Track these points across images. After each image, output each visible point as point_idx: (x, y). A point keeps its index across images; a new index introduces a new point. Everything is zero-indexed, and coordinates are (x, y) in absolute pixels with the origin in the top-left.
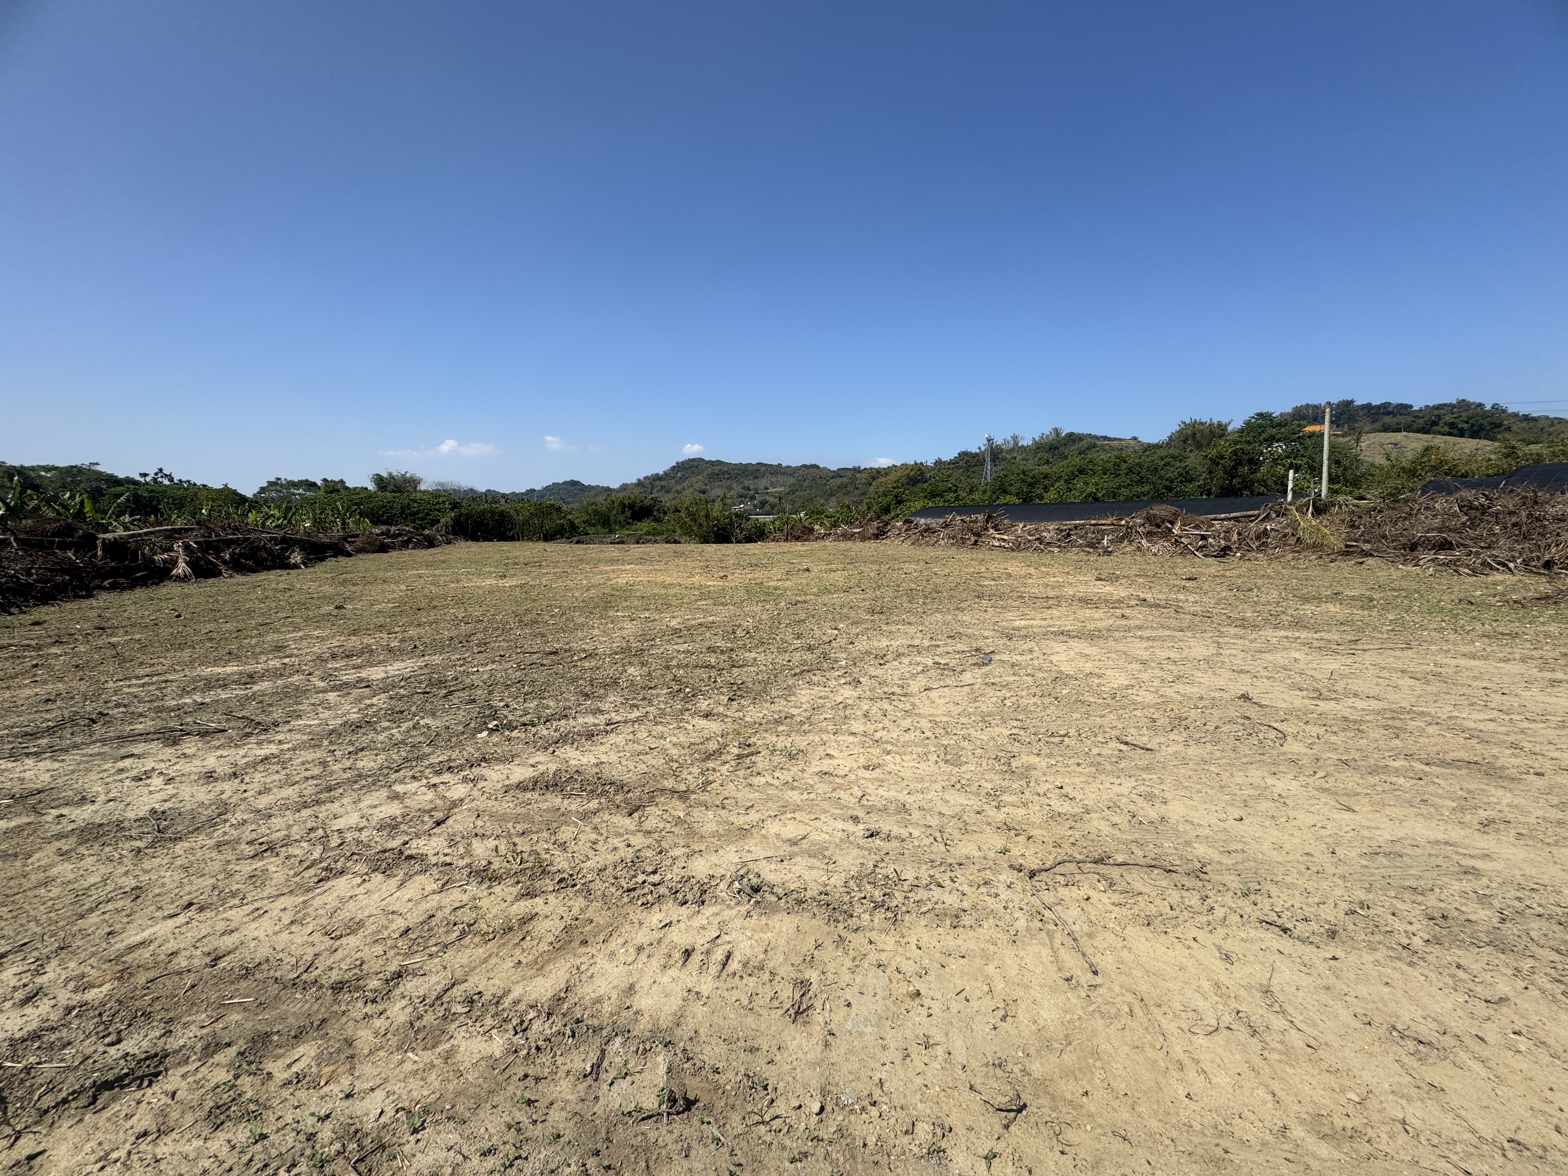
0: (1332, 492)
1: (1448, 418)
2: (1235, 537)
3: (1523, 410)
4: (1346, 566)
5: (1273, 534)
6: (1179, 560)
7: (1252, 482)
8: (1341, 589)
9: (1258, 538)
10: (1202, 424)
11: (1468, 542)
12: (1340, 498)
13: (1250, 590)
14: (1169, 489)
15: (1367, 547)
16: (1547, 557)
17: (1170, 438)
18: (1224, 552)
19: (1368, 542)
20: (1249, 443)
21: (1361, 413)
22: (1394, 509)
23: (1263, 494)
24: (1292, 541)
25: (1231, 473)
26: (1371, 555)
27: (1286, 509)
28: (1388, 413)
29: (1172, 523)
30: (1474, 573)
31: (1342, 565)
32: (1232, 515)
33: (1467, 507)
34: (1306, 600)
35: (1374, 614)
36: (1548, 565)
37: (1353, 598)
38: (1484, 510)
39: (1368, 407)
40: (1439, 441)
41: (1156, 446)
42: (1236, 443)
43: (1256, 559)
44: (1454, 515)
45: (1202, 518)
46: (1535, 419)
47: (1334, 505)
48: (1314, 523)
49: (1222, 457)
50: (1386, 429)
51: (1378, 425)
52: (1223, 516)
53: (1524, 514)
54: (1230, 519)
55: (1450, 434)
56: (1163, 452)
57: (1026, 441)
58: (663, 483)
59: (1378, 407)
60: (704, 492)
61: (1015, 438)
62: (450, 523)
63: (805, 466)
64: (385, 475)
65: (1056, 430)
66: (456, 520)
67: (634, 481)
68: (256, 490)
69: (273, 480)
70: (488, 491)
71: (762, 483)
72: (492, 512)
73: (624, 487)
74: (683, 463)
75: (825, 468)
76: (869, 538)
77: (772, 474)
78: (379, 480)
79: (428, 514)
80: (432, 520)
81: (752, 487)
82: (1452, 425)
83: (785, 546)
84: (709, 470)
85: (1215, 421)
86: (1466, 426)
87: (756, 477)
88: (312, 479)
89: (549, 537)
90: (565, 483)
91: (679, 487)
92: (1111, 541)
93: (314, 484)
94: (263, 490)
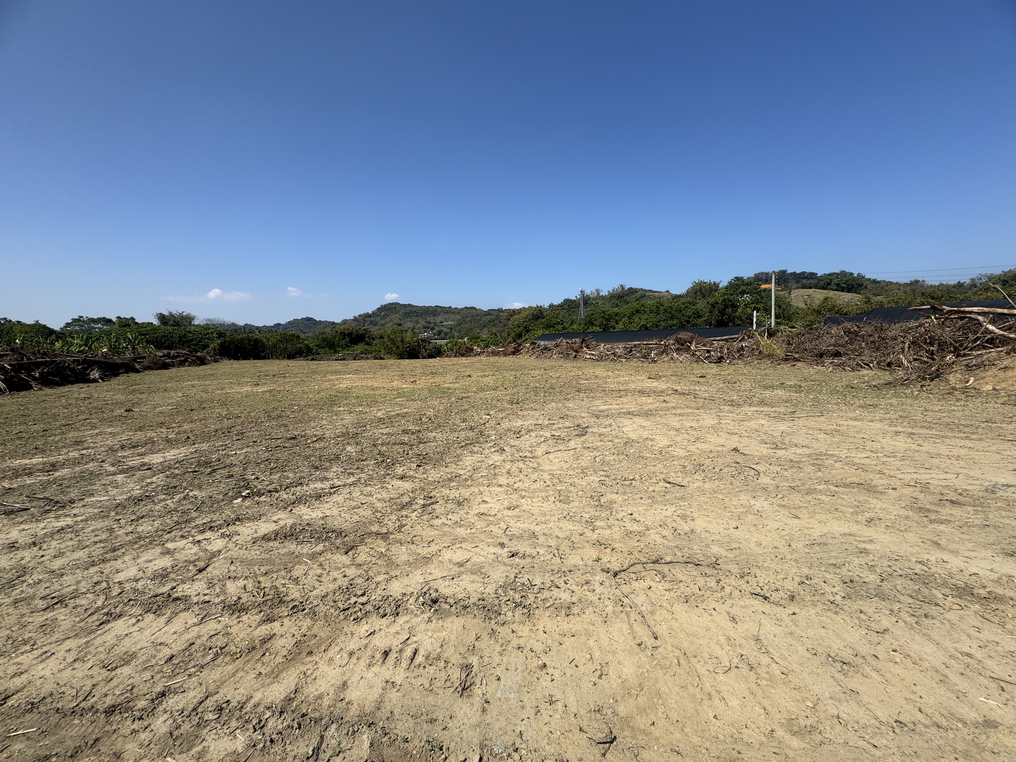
0: (778, 324)
1: (836, 281)
2: (726, 351)
3: (873, 277)
4: (786, 367)
5: (746, 349)
6: (695, 365)
7: (734, 318)
8: (784, 381)
9: (738, 351)
10: (705, 283)
11: (850, 352)
12: (782, 327)
13: (735, 383)
14: (688, 322)
15: (797, 356)
16: (889, 360)
17: (688, 291)
18: (720, 360)
19: (798, 353)
20: (731, 294)
21: (790, 277)
22: (810, 333)
23: (740, 325)
24: (757, 353)
25: (722, 312)
26: (799, 360)
27: (753, 334)
28: (805, 278)
29: (690, 343)
30: (853, 370)
31: (784, 366)
32: (724, 338)
33: (848, 332)
34: (766, 388)
35: (803, 395)
36: (889, 365)
37: (791, 386)
38: (856, 334)
39: (794, 274)
40: (831, 294)
41: (680, 296)
42: (724, 295)
43: (738, 364)
44: (842, 337)
45: (707, 339)
46: (879, 282)
47: (778, 332)
48: (768, 342)
49: (717, 303)
50: (804, 287)
51: (800, 285)
52: (718, 338)
53: (876, 336)
54: (723, 340)
55: (837, 290)
56: (683, 300)
57: (604, 293)
58: (372, 319)
59: (800, 274)
60: (400, 325)
61: (597, 291)
62: (217, 347)
63: (467, 308)
64: (166, 313)
65: (622, 286)
66: (222, 345)
67: (352, 318)
68: (62, 325)
69: (77, 317)
70: (246, 325)
71: (439, 319)
72: (249, 339)
73: (345, 322)
74: (385, 306)
75: (480, 309)
76: (509, 354)
77: (445, 313)
78: (162, 317)
79: (200, 341)
80: (204, 346)
81: (432, 321)
82: (838, 285)
83: (455, 360)
84: (403, 311)
85: (712, 281)
86: (845, 285)
87: (435, 315)
88: (108, 317)
89: (291, 357)
90: (302, 319)
91: (383, 322)
92: (656, 354)
93: (110, 321)
94: (68, 325)
